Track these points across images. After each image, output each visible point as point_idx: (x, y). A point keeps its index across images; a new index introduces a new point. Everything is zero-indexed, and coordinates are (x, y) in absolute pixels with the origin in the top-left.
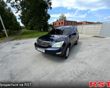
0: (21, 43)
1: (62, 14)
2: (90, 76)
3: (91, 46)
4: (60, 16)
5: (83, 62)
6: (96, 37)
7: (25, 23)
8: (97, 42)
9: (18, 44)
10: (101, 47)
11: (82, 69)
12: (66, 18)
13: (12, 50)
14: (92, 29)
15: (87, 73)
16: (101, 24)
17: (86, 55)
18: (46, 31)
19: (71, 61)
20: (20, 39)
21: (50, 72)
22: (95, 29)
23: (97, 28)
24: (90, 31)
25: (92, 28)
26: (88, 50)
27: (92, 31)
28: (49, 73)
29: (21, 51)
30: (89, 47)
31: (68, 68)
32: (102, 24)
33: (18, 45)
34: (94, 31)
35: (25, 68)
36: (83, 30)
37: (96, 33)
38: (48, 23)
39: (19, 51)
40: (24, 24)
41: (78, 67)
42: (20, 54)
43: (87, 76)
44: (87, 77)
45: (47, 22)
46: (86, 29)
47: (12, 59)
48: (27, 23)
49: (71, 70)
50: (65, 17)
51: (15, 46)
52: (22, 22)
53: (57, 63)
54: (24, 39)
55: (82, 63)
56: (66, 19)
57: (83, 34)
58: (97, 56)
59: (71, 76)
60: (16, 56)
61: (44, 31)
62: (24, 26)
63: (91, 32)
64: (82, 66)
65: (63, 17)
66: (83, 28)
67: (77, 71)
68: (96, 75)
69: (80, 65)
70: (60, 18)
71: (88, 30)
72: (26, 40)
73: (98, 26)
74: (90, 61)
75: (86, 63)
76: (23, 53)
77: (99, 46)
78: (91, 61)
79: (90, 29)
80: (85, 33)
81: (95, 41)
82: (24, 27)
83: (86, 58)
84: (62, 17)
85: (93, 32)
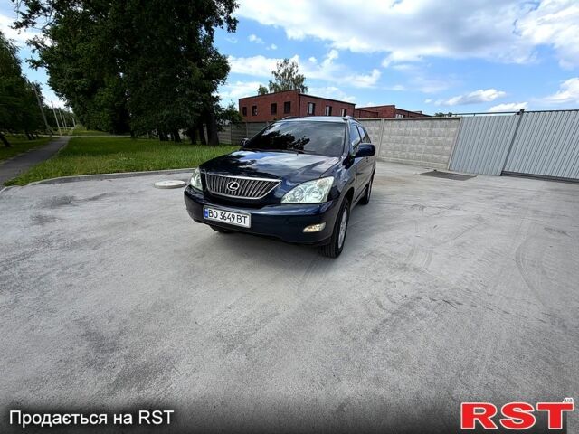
0: (79, 196)
1: (283, 61)
2: (437, 310)
3: (423, 208)
4: (273, 72)
5: (403, 267)
6: (436, 174)
7: (78, 93)
8: (444, 195)
9: (66, 202)
10: (461, 213)
11: (407, 290)
12: (304, 84)
13: (37, 231)
14: (422, 142)
15: (425, 299)
16: (457, 121)
17: (409, 242)
18: (204, 143)
19: (358, 265)
20: (67, 175)
21: (280, 311)
22: (430, 143)
23: (439, 139)
24: (411, 150)
25: (422, 138)
26: (416, 222)
27: (421, 149)
28: (278, 314)
29: (98, 235)
30: (417, 212)
31: (350, 289)
32: (459, 119)
33: (67, 207)
34: (428, 151)
35: (155, 304)
36: (383, 144)
37: (436, 161)
38: (217, 99)
39: (85, 236)
40: (69, 96)
41: (390, 282)
42: (101, 249)
43: (428, 309)
44: (429, 312)
45: (214, 94)
46: (397, 142)
47: (63, 274)
48: (89, 92)
49: (367, 295)
50: (301, 79)
51: (47, 212)
52: (54, 84)
53: (301, 275)
54: (89, 179)
55: (401, 269)
56: (303, 87)
57: (384, 161)
58: (450, 243)
59: (372, 316)
60: (77, 256)
61: (194, 143)
62: (71, 110)
63: (418, 154)
64: (402, 278)
65: (290, 75)
66: (386, 137)
67: (389, 296)
68: (456, 306)
69: (397, 277)
70: (274, 82)
71: (405, 145)
72: (105, 181)
73: (443, 130)
74: (428, 263)
75: (415, 269)
76: (111, 241)
77: (452, 208)
78: (432, 263)
79: (414, 142)
80: (391, 159)
81: (437, 189)
82: (68, 114)
83: (412, 253)
84: (284, 75)
85: (427, 155)
